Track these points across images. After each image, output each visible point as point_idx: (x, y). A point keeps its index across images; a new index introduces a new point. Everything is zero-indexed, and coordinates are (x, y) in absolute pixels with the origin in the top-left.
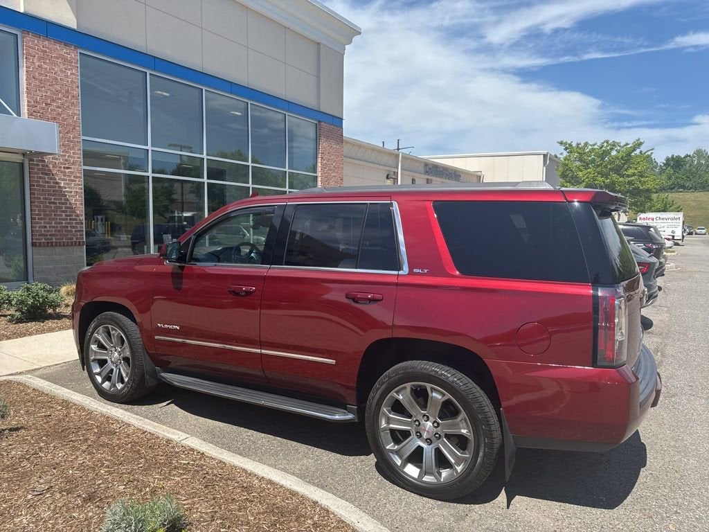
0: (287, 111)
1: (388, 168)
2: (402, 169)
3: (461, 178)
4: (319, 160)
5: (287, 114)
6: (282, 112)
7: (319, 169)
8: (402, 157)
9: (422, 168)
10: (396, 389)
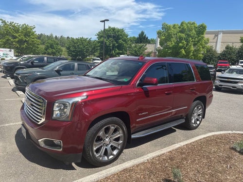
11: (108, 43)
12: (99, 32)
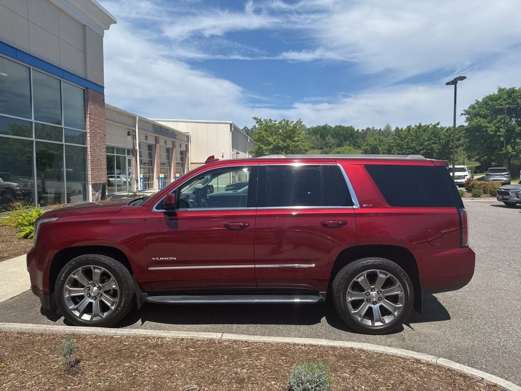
0: (62, 78)
1: (128, 127)
2: (138, 128)
3: (177, 137)
4: (88, 119)
5: (62, 80)
6: (58, 78)
7: (88, 127)
8: (139, 119)
9: (151, 128)
10: (357, 277)
11: (491, 129)
12: (473, 107)
